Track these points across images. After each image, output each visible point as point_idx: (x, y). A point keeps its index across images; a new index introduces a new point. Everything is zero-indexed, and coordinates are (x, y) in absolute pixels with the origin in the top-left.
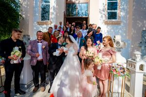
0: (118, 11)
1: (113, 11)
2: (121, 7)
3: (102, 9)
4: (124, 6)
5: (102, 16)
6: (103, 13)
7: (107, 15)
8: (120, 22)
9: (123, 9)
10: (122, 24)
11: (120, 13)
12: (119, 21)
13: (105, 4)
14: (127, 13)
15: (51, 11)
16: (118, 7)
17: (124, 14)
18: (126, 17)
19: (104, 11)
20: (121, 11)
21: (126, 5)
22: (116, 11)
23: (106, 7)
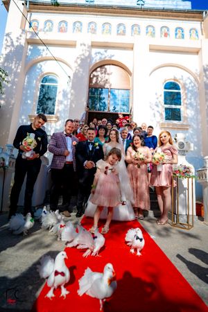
0: (182, 108)
1: (173, 106)
2: (186, 101)
3: (154, 103)
4: (190, 99)
5: (154, 114)
6: (156, 109)
7: (164, 114)
8: (187, 125)
9: (191, 104)
10: (190, 131)
11: (186, 111)
12: (185, 123)
13: (159, 94)
14: (197, 112)
15: (59, 97)
16: (182, 101)
17: (193, 113)
18: (197, 119)
19: (157, 106)
20: (187, 108)
21: (195, 99)
22: (178, 107)
23: (162, 99)
